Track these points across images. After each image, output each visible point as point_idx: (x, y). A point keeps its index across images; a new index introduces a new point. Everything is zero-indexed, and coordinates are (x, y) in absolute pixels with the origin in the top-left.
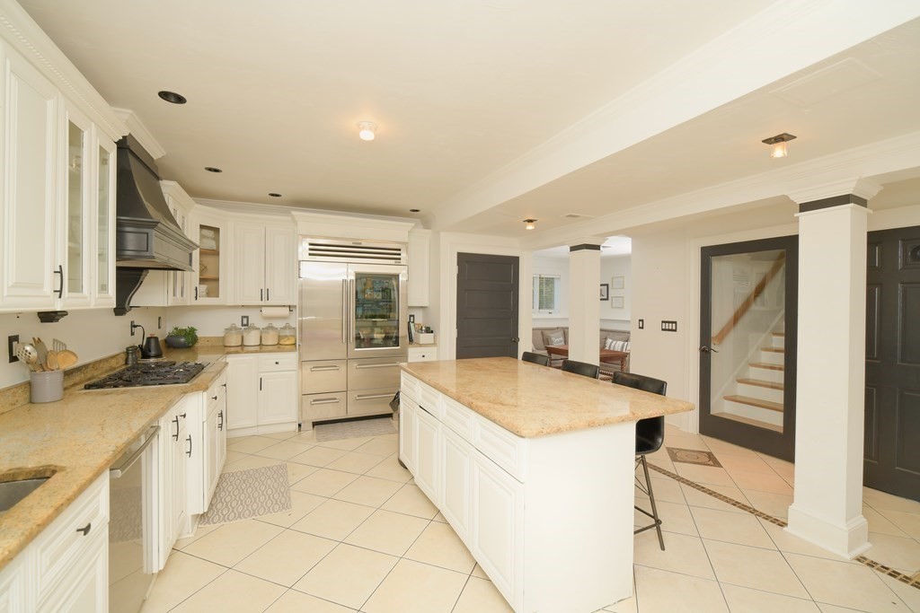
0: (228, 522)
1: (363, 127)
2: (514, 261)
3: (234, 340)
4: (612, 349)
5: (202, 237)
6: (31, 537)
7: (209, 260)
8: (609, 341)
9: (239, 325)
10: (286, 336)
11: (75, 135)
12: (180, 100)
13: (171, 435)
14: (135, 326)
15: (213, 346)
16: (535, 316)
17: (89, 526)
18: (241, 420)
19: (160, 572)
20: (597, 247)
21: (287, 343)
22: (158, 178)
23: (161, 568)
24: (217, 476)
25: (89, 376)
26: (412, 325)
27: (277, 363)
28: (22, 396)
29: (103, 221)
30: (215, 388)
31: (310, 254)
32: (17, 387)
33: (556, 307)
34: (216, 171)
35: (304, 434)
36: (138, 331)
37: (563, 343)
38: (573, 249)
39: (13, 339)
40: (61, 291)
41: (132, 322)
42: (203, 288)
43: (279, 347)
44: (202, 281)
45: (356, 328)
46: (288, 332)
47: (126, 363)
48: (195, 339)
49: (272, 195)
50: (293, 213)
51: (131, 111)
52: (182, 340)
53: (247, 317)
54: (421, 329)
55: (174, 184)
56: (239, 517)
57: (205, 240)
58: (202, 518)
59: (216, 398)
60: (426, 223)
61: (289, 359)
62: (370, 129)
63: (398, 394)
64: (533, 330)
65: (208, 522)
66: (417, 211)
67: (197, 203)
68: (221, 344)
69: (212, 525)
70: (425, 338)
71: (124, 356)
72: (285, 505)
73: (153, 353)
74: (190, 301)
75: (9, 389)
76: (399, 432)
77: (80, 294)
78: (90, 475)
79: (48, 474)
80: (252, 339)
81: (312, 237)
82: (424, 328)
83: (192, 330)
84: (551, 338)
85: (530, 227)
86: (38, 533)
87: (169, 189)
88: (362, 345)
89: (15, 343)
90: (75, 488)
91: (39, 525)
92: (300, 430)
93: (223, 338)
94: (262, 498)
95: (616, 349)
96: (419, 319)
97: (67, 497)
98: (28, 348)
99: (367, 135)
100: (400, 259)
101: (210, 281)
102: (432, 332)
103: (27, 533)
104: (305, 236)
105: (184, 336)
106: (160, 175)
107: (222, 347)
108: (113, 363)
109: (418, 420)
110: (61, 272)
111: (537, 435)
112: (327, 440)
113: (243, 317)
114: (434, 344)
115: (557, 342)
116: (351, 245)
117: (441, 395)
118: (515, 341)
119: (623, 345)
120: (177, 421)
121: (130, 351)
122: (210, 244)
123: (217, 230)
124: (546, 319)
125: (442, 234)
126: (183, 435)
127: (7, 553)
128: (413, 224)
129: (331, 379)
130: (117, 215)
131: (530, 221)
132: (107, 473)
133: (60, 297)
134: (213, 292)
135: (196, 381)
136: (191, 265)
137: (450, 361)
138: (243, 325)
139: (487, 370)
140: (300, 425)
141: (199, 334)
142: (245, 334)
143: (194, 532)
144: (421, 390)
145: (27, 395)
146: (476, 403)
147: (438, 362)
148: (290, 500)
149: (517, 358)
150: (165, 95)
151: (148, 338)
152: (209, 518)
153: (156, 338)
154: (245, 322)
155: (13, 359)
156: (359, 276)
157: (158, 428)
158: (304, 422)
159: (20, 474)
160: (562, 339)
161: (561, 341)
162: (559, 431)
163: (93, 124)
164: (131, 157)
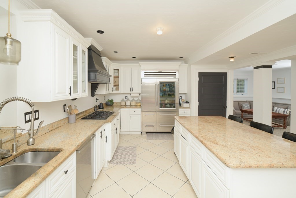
0: (117, 165)
1: (159, 30)
2: (225, 74)
3: (123, 104)
4: (277, 112)
5: (114, 72)
6: (44, 179)
7: (116, 79)
8: (276, 108)
9: (125, 99)
10: (138, 103)
11: (75, 48)
12: (102, 32)
13: (100, 137)
14: (97, 100)
15: (118, 105)
16: (235, 96)
17: (67, 171)
18: (125, 129)
19: (97, 179)
20: (270, 67)
21: (139, 105)
22: (101, 57)
23: (96, 178)
24: (115, 148)
25: (84, 115)
26: (180, 100)
27: (135, 112)
28: (66, 121)
29: (83, 71)
30: (115, 121)
31: (145, 76)
32: (65, 118)
33: (245, 92)
34: (116, 52)
35: (143, 136)
36: (98, 101)
37: (249, 108)
38: (255, 68)
39: (65, 105)
40: (70, 94)
41: (96, 98)
42: (115, 88)
43: (136, 106)
44: (115, 85)
45: (160, 101)
46: (138, 101)
47: (94, 111)
48: (113, 103)
49: (133, 57)
50: (140, 63)
51: (92, 38)
52: (110, 103)
53: (127, 96)
54: (184, 102)
55: (105, 58)
56: (120, 164)
57: (115, 73)
58: (110, 162)
59: (114, 124)
60: (186, 63)
61: (139, 111)
62: (161, 30)
63: (174, 127)
64: (234, 101)
65: (112, 163)
66: (182, 58)
67: (113, 62)
68: (120, 105)
69: (113, 164)
70: (185, 105)
71: (94, 108)
72: (134, 163)
73: (101, 107)
74: (111, 92)
75: (63, 119)
76: (174, 140)
77: (77, 94)
78: (68, 155)
79: (60, 151)
80: (128, 103)
81: (145, 70)
82: (185, 101)
83: (112, 100)
84: (243, 105)
85: (232, 60)
86: (47, 177)
87: (104, 59)
88: (162, 107)
89: (65, 107)
90: (62, 160)
91: (47, 174)
92: (142, 134)
93: (120, 103)
94: (128, 158)
95: (280, 113)
96: (183, 97)
97: (59, 163)
98: (67, 108)
99: (160, 33)
100: (175, 76)
101: (116, 85)
102: (188, 103)
103: (43, 177)
104: (143, 70)
105: (110, 102)
106: (101, 56)
107: (120, 106)
108: (91, 111)
109: (180, 140)
110: (70, 88)
111: (237, 168)
112: (150, 139)
113: (126, 96)
114: (189, 108)
115: (246, 107)
116: (158, 72)
117: (189, 133)
118: (225, 108)
119: (284, 111)
120: (101, 132)
121: (96, 107)
122: (116, 74)
123: (118, 70)
124: (240, 97)
125: (192, 66)
126: (103, 137)
127: (35, 185)
128: (180, 63)
129: (152, 118)
130: (88, 69)
131: (232, 57)
132: (76, 152)
133: (70, 95)
134: (117, 89)
135: (108, 119)
136: (110, 82)
137: (195, 116)
138: (126, 99)
139: (211, 123)
140: (142, 133)
141: (114, 101)
142: (126, 102)
143: (108, 165)
144: (182, 129)
145: (68, 121)
146: (205, 141)
147: (191, 116)
148: (136, 161)
149: (226, 117)
150: (98, 32)
151: (100, 103)
152: (112, 162)
153: (102, 103)
154: (126, 98)
155: (64, 111)
156: (161, 83)
157: (95, 135)
158: (143, 132)
159: (55, 150)
160: (248, 106)
161: (248, 107)
162: (250, 167)
163: (80, 44)
164: (92, 52)
